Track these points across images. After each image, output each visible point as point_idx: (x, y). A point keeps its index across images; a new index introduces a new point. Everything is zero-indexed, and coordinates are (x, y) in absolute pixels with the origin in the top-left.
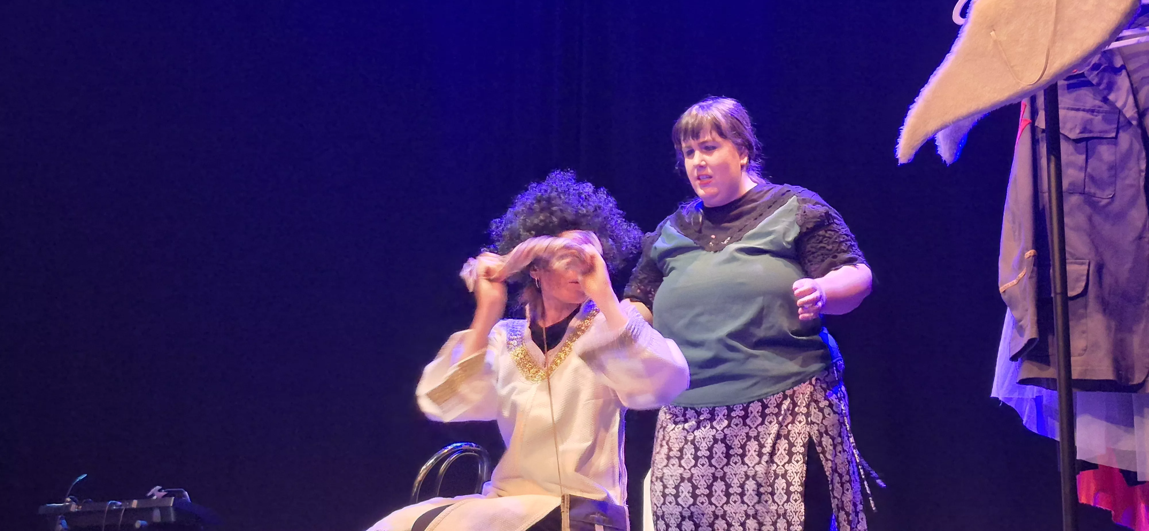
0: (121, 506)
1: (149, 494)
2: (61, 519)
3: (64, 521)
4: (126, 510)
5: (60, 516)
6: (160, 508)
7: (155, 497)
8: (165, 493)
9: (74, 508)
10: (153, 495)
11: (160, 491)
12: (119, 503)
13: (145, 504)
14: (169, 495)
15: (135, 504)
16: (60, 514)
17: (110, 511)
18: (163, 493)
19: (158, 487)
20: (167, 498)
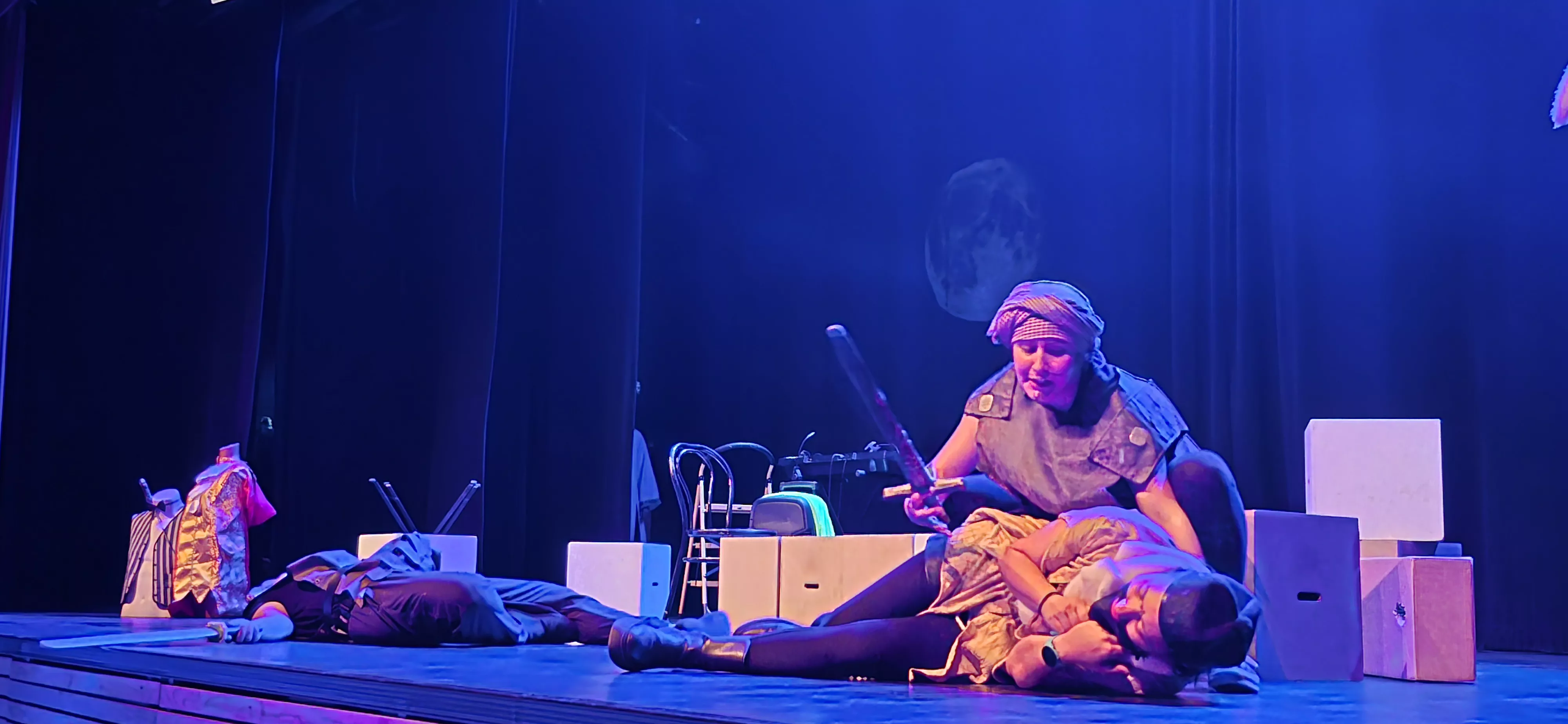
0: (843, 458)
1: (866, 449)
2: (797, 469)
3: (798, 471)
4: (847, 461)
5: (795, 467)
6: (875, 460)
7: (871, 451)
8: (880, 448)
9: (806, 461)
10: (869, 449)
11: (875, 445)
12: (842, 456)
13: (863, 456)
14: (882, 449)
15: (855, 456)
16: (795, 465)
17: (835, 463)
18: (878, 447)
19: (874, 443)
20: (881, 452)
